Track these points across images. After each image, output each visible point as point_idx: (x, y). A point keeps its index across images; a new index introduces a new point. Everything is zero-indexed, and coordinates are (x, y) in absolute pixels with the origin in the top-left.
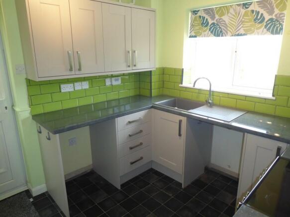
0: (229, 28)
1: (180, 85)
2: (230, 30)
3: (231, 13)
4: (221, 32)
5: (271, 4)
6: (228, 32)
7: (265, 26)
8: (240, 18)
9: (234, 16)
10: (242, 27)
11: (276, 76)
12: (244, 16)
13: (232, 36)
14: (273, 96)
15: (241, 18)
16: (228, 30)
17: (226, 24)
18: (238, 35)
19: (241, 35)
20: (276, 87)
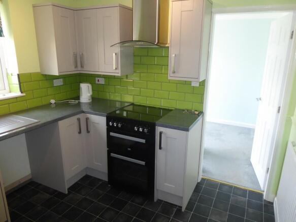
11: (18, 75)
14: (22, 93)
20: (21, 84)
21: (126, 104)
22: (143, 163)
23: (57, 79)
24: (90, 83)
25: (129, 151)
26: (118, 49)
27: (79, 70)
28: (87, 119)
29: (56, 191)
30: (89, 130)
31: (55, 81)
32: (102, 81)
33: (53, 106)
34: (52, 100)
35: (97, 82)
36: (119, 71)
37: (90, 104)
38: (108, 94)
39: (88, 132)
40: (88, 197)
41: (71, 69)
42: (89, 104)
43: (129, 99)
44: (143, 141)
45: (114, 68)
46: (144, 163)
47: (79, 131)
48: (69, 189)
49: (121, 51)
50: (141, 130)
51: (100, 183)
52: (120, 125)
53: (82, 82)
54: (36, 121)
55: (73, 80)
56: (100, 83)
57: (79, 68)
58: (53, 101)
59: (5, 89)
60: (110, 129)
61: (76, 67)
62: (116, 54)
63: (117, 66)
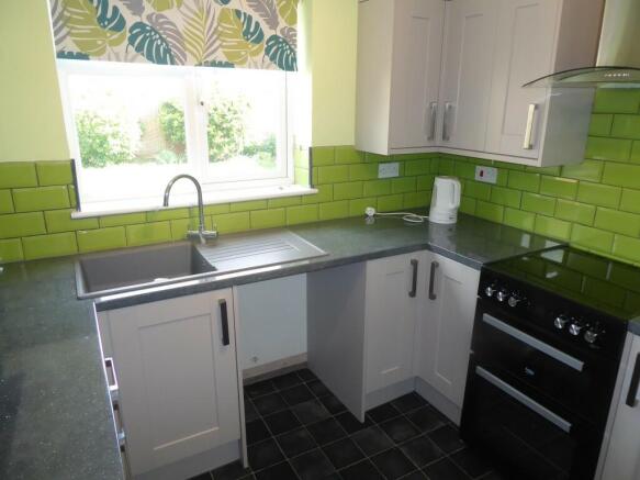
0: (188, 46)
1: (75, 215)
2: (192, 49)
3: (187, 7)
4: (167, 51)
5: (271, 5)
6: (187, 53)
7: (266, 50)
8: (212, 23)
9: (197, 15)
10: (221, 46)
11: (311, 149)
12: (220, 20)
13: (200, 65)
14: (312, 186)
15: (215, 25)
16: (186, 49)
17: (177, 32)
18: (213, 64)
19: (220, 65)
20: (314, 169)
21: (549, 244)
22: (565, 425)
23: (385, 162)
24: (460, 179)
25: (529, 375)
26: (544, 94)
27: (438, 146)
28: (434, 266)
29: (343, 407)
30: (435, 292)
31: (381, 166)
32: (491, 176)
33: (369, 222)
34: (369, 209)
35: (478, 178)
36: (539, 153)
37: (450, 230)
38: (501, 209)
39: (432, 297)
40: (403, 450)
41: (418, 143)
42: (449, 228)
43: (557, 230)
44: (577, 364)
45: (526, 145)
46: (569, 425)
47: (411, 290)
48: (368, 413)
49: (552, 98)
50: (574, 330)
51: (442, 424)
52: (513, 302)
53: (440, 174)
54: (322, 252)
55: (424, 167)
56: (485, 179)
57: (438, 140)
58: (370, 211)
59: (287, 177)
60: (484, 304)
61: (432, 137)
62: (536, 107)
63: (536, 142)
